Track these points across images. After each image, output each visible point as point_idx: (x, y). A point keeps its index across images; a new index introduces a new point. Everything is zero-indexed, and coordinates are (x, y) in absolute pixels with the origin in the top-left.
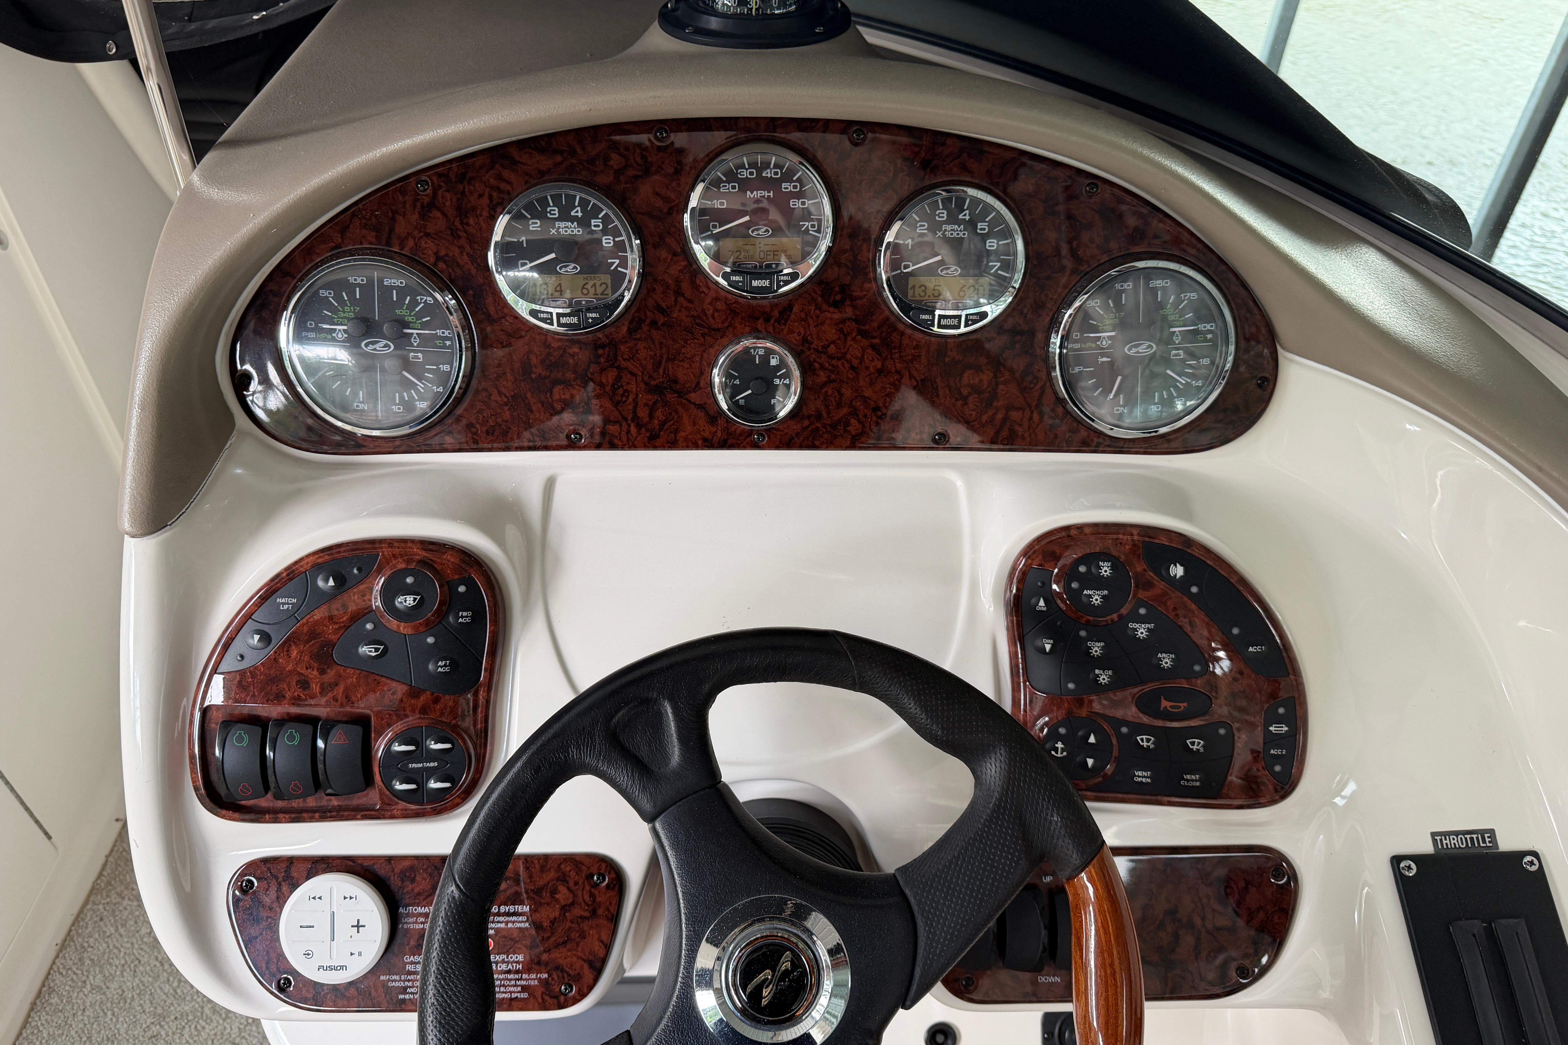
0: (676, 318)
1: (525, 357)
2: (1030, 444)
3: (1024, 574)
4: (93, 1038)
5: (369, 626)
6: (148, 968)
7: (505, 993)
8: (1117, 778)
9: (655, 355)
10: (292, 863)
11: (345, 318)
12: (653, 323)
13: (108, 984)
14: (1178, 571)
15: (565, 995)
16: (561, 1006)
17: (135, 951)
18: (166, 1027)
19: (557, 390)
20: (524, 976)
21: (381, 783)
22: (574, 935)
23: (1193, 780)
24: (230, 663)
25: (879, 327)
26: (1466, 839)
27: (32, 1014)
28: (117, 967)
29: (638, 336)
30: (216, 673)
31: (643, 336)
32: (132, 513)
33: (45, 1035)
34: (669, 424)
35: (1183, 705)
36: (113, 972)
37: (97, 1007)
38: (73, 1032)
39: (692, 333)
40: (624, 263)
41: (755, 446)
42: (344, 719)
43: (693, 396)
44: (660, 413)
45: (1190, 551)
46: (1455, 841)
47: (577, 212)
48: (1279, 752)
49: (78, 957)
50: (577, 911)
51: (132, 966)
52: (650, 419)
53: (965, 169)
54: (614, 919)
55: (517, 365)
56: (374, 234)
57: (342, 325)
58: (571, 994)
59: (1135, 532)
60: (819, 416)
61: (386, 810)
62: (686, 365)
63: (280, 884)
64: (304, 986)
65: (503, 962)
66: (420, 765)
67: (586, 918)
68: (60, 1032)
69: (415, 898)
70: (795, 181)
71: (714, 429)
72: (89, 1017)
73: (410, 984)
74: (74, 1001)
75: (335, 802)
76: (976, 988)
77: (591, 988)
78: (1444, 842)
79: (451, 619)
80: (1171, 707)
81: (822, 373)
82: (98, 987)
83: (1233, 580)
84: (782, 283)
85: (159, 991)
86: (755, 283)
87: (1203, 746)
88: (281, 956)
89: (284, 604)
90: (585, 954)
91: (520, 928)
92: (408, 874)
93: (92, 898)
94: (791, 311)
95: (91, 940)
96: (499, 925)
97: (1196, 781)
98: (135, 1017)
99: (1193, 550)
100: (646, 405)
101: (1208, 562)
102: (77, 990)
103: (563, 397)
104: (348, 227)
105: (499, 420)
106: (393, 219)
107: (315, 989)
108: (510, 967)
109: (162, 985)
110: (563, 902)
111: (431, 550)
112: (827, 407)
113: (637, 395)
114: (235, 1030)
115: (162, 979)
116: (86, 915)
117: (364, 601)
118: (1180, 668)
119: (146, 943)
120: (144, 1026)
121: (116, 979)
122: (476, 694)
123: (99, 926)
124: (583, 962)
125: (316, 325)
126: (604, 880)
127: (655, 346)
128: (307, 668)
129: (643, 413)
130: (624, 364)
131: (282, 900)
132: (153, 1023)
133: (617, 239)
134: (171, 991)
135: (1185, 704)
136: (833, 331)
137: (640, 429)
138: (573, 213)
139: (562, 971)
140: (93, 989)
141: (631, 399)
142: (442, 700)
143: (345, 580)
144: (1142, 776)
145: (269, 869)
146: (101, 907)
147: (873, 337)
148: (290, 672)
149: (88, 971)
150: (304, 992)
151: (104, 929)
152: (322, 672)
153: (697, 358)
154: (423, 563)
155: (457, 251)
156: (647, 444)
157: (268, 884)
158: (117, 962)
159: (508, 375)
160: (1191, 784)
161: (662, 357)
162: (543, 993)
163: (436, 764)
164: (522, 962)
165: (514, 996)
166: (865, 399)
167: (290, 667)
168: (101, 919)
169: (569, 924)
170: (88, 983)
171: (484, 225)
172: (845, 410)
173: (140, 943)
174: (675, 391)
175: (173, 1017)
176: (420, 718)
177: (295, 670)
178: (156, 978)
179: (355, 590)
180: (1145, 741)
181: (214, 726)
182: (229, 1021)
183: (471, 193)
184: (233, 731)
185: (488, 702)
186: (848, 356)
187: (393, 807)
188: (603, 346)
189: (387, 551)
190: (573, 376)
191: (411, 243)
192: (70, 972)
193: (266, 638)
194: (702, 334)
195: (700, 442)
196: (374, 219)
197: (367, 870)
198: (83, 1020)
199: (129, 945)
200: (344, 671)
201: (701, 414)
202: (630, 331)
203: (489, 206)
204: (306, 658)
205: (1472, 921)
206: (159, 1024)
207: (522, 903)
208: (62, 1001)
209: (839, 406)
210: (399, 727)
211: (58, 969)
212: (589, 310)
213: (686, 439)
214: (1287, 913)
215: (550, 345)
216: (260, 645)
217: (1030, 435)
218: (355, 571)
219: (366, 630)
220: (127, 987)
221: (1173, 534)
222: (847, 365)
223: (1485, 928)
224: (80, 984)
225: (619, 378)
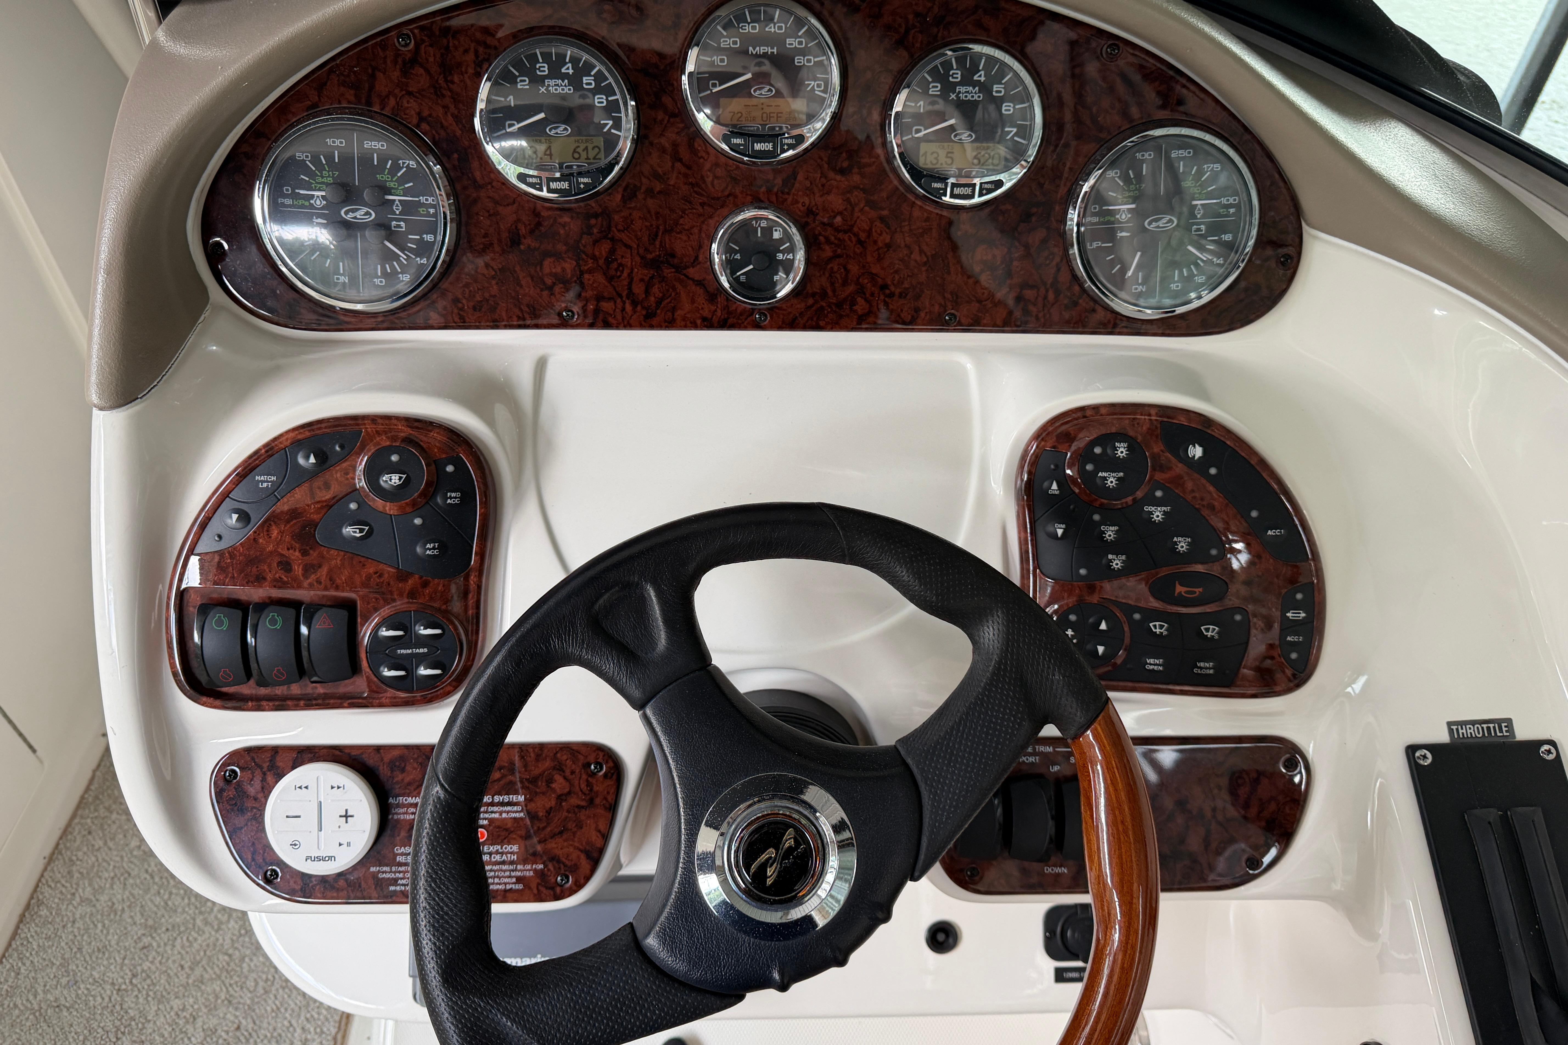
0: (673, 186)
1: (514, 227)
2: (1044, 326)
3: (1037, 456)
4: (84, 950)
5: (353, 506)
6: (138, 881)
7: (500, 884)
8: (1128, 666)
9: (651, 225)
10: (277, 752)
11: (323, 183)
12: (650, 192)
13: (97, 897)
14: (1197, 452)
15: (562, 886)
16: (557, 898)
17: (125, 865)
18: (157, 938)
19: (547, 262)
20: (519, 867)
21: (368, 670)
22: (571, 825)
23: (1206, 668)
24: (207, 544)
25: (888, 198)
26: (1483, 728)
27: (21, 926)
28: (106, 879)
29: (633, 205)
30: (192, 554)
31: (638, 205)
32: (100, 384)
33: (35, 947)
34: (666, 301)
35: (1198, 590)
36: (103, 885)
37: (87, 919)
38: (63, 944)
39: (690, 203)
40: (617, 124)
41: (757, 326)
42: (329, 603)
43: (691, 271)
44: (657, 290)
45: (1209, 431)
46: (1472, 731)
47: (568, 69)
48: (1296, 639)
49: (66, 870)
50: (574, 801)
51: (122, 879)
52: (646, 296)
53: (979, 25)
54: (612, 808)
55: (505, 235)
56: (352, 92)
57: (319, 190)
58: (568, 885)
59: (1153, 412)
60: (824, 294)
61: (374, 698)
62: (685, 238)
63: (264, 774)
64: (292, 877)
65: (497, 852)
66: (409, 651)
67: (583, 807)
68: (50, 943)
69: (406, 788)
70: (800, 37)
71: (713, 308)
72: (79, 928)
73: (401, 875)
74: (64, 913)
75: (320, 689)
76: (981, 878)
77: (587, 879)
78: (1461, 731)
79: (439, 500)
80: (1186, 592)
81: (827, 248)
82: (87, 899)
83: (1253, 461)
84: (786, 147)
85: (149, 903)
86: (758, 147)
87: (1217, 633)
88: (268, 847)
89: (262, 482)
90: (582, 844)
91: (515, 818)
92: (397, 764)
93: (80, 812)
94: (795, 179)
95: (80, 854)
96: (493, 815)
97: (1210, 668)
98: (126, 928)
99: (1212, 430)
100: (642, 280)
101: (1228, 443)
102: (66, 903)
103: (554, 271)
104: (325, 84)
105: (487, 295)
106: (373, 77)
107: (302, 880)
108: (504, 857)
109: (153, 898)
110: (559, 792)
111: (417, 428)
112: (832, 284)
113: (632, 269)
114: (228, 941)
115: (152, 891)
116: (74, 829)
117: (347, 479)
118: (1195, 554)
119: (136, 857)
120: (135, 937)
121: (106, 892)
122: (467, 578)
123: (88, 840)
124: (579, 853)
125: (293, 190)
126: (601, 768)
127: (651, 216)
128: (288, 549)
129: (638, 289)
130: (618, 235)
131: (266, 791)
132: (144, 935)
133: (610, 99)
134: (162, 904)
135: (1201, 590)
136: (840, 201)
137: (636, 307)
138: (563, 70)
139: (559, 861)
140: (82, 901)
141: (625, 274)
142: (431, 585)
143: (327, 458)
144: (1154, 664)
145: (253, 759)
146: (89, 821)
147: (882, 209)
148: (271, 552)
149: (78, 884)
150: (292, 883)
151: (93, 842)
152: (304, 553)
153: (696, 230)
154: (408, 440)
155: (440, 111)
156: (643, 323)
157: (253, 773)
158: (107, 875)
159: (496, 246)
160: (1204, 672)
161: (658, 227)
162: (538, 884)
163: (426, 650)
164: (517, 853)
165: (508, 887)
166: (873, 277)
167: (270, 548)
168: (90, 833)
169: (565, 814)
170: (77, 895)
171: (468, 82)
172: (851, 288)
173: (129, 855)
174: (673, 266)
175: (164, 929)
176: (408, 603)
177: (276, 551)
178: (147, 891)
179: (338, 468)
180: (1158, 628)
181: (192, 610)
182: (221, 932)
183: (456, 48)
184: (211, 614)
185: (479, 587)
186: (855, 229)
187: (381, 695)
188: (596, 216)
189: (370, 427)
190: (564, 248)
191: (392, 102)
192: (59, 885)
193: (244, 517)
194: (700, 204)
195: (699, 322)
196: (353, 76)
197: (355, 760)
198: (73, 932)
199: (118, 859)
200: (328, 552)
201: (700, 291)
202: (624, 200)
203: (474, 62)
204: (288, 539)
205: (1487, 809)
206: (151, 935)
207: (516, 793)
208: (51, 913)
209: (845, 283)
210: (386, 611)
211: (47, 882)
212: (580, 174)
213: (684, 319)
214: (1299, 804)
215: (539, 213)
216: (239, 525)
217: (1044, 316)
218: (337, 448)
219: (350, 510)
220: (117, 900)
221: (1192, 415)
222: (854, 239)
223: (1501, 816)
224: (69, 896)
225: (612, 251)
